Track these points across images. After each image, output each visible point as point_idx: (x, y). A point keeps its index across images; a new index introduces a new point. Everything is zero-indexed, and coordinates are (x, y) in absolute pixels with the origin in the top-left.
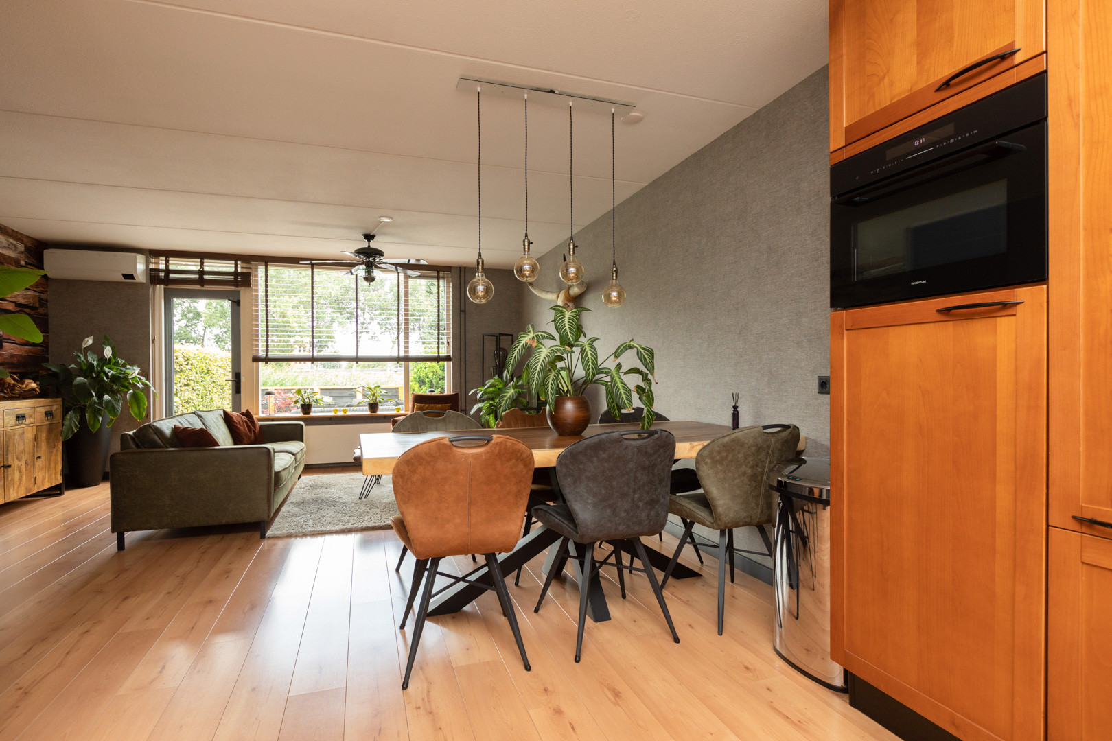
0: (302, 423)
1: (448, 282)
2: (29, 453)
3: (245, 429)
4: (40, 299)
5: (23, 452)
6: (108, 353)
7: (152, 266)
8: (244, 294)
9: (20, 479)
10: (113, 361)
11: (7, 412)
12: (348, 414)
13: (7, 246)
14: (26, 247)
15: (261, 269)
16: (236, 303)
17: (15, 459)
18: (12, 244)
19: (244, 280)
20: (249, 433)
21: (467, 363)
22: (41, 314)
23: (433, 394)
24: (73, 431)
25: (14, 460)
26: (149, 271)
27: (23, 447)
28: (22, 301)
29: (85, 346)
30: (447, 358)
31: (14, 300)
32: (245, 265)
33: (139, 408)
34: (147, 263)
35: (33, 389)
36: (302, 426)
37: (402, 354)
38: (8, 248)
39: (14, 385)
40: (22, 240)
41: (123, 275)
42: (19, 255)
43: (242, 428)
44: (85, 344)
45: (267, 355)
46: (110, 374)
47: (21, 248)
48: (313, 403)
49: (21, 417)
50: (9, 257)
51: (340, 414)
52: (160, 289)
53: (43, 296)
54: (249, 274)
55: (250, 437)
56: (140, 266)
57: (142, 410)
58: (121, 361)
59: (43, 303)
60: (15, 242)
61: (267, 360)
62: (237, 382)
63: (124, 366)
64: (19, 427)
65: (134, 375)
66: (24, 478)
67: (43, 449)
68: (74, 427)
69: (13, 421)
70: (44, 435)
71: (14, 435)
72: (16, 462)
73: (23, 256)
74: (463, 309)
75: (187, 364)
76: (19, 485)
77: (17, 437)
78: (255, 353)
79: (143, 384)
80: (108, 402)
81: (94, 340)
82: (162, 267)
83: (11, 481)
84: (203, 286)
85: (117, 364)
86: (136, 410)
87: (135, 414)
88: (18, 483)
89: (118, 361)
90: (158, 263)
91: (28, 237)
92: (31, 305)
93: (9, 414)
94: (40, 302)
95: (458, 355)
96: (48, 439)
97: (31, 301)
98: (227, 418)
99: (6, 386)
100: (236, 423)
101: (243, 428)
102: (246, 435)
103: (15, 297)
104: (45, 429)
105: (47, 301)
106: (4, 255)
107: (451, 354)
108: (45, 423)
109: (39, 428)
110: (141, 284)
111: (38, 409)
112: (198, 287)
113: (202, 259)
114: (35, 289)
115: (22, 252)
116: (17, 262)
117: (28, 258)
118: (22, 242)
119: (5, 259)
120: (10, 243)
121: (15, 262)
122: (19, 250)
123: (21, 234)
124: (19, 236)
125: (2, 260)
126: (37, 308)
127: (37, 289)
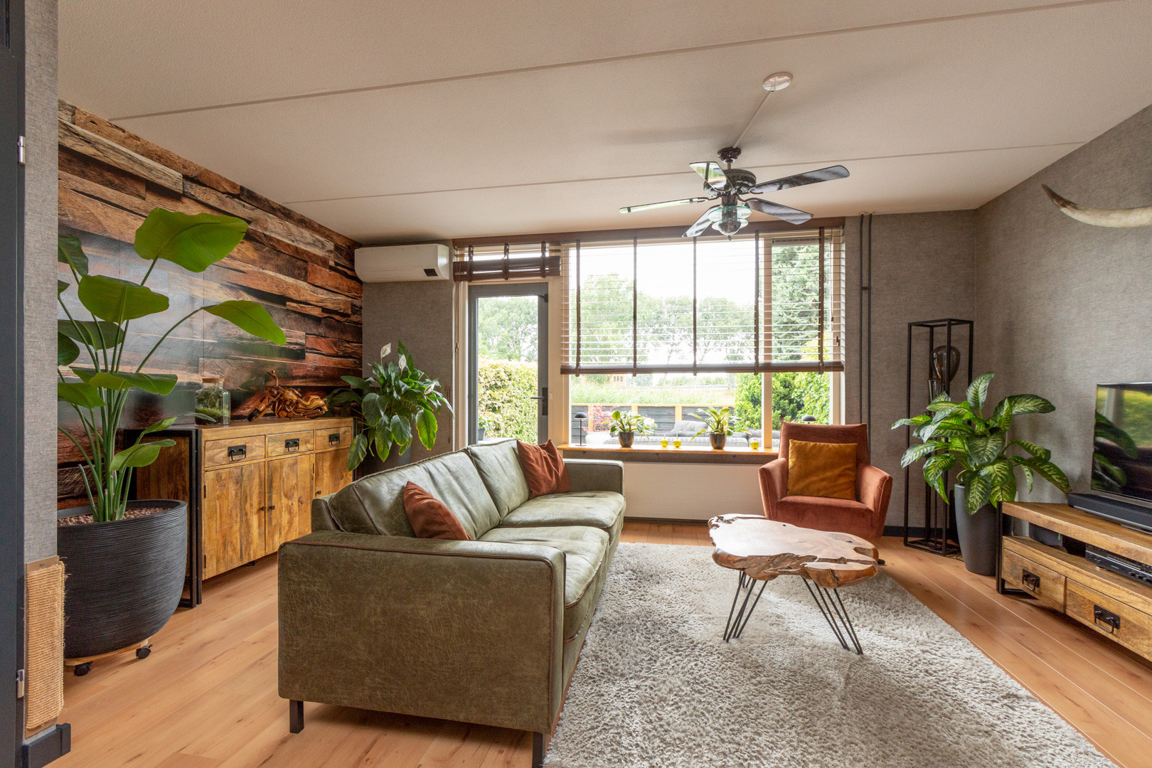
0: (620, 463)
1: (837, 244)
2: (304, 488)
3: (544, 471)
4: (353, 305)
5: (295, 487)
6: (402, 363)
7: (455, 260)
8: (553, 286)
9: (290, 523)
10: (410, 373)
11: (271, 438)
12: (683, 448)
13: (312, 242)
14: (337, 248)
15: (573, 252)
16: (544, 299)
17: (283, 497)
18: (319, 241)
19: (552, 267)
20: (550, 478)
21: (873, 373)
22: (354, 322)
23: (812, 423)
24: (359, 459)
25: (281, 500)
26: (452, 265)
27: (295, 481)
28: (330, 306)
29: (384, 356)
30: (836, 367)
31: (320, 304)
32: (553, 248)
33: (428, 432)
34: (451, 256)
35: (320, 408)
36: (621, 468)
37: (762, 360)
38: (314, 244)
39: (297, 402)
40: (332, 238)
41: (425, 270)
42: (327, 254)
43: (539, 469)
44: (384, 353)
45: (578, 364)
46: (403, 389)
47: (330, 246)
48: (636, 432)
49: (292, 443)
50: (315, 255)
51: (671, 448)
52: (464, 285)
53: (357, 302)
54: (557, 258)
55: (549, 483)
56: (443, 261)
57: (431, 435)
58: (420, 374)
59: (357, 310)
60: (322, 239)
61: (578, 371)
62: (543, 401)
63: (423, 379)
64: (290, 456)
65: (430, 390)
66: (296, 520)
67: (325, 482)
68: (360, 454)
69: (281, 448)
70: (327, 464)
71: (281, 467)
72: (284, 501)
73: (332, 255)
74: (865, 284)
75: (510, 380)
76: (289, 531)
77: (285, 469)
78: (564, 362)
79: (441, 401)
80: (397, 424)
81: (392, 348)
82: (466, 259)
83: (275, 526)
84: (507, 279)
85: (414, 377)
86: (425, 436)
87: (424, 440)
88: (287, 528)
89: (417, 374)
90: (462, 256)
91: (339, 235)
92: (342, 311)
93: (274, 440)
94: (352, 308)
95: (856, 358)
96: (333, 469)
97: (342, 306)
98: (521, 454)
100: (533, 461)
101: (541, 469)
102: (545, 479)
103: (322, 301)
104: (328, 457)
105: (361, 308)
106: (309, 252)
107: (843, 359)
108: (329, 450)
109: (319, 456)
110: (445, 281)
111: (319, 433)
112: (501, 281)
113: (506, 245)
114: (347, 294)
115: (331, 252)
116: (324, 262)
117: (338, 258)
118: (332, 240)
119: (309, 257)
120: (317, 239)
121: (322, 261)
122: (328, 249)
123: (330, 230)
124: (327, 233)
125: (306, 258)
126: (348, 315)
127: (349, 294)
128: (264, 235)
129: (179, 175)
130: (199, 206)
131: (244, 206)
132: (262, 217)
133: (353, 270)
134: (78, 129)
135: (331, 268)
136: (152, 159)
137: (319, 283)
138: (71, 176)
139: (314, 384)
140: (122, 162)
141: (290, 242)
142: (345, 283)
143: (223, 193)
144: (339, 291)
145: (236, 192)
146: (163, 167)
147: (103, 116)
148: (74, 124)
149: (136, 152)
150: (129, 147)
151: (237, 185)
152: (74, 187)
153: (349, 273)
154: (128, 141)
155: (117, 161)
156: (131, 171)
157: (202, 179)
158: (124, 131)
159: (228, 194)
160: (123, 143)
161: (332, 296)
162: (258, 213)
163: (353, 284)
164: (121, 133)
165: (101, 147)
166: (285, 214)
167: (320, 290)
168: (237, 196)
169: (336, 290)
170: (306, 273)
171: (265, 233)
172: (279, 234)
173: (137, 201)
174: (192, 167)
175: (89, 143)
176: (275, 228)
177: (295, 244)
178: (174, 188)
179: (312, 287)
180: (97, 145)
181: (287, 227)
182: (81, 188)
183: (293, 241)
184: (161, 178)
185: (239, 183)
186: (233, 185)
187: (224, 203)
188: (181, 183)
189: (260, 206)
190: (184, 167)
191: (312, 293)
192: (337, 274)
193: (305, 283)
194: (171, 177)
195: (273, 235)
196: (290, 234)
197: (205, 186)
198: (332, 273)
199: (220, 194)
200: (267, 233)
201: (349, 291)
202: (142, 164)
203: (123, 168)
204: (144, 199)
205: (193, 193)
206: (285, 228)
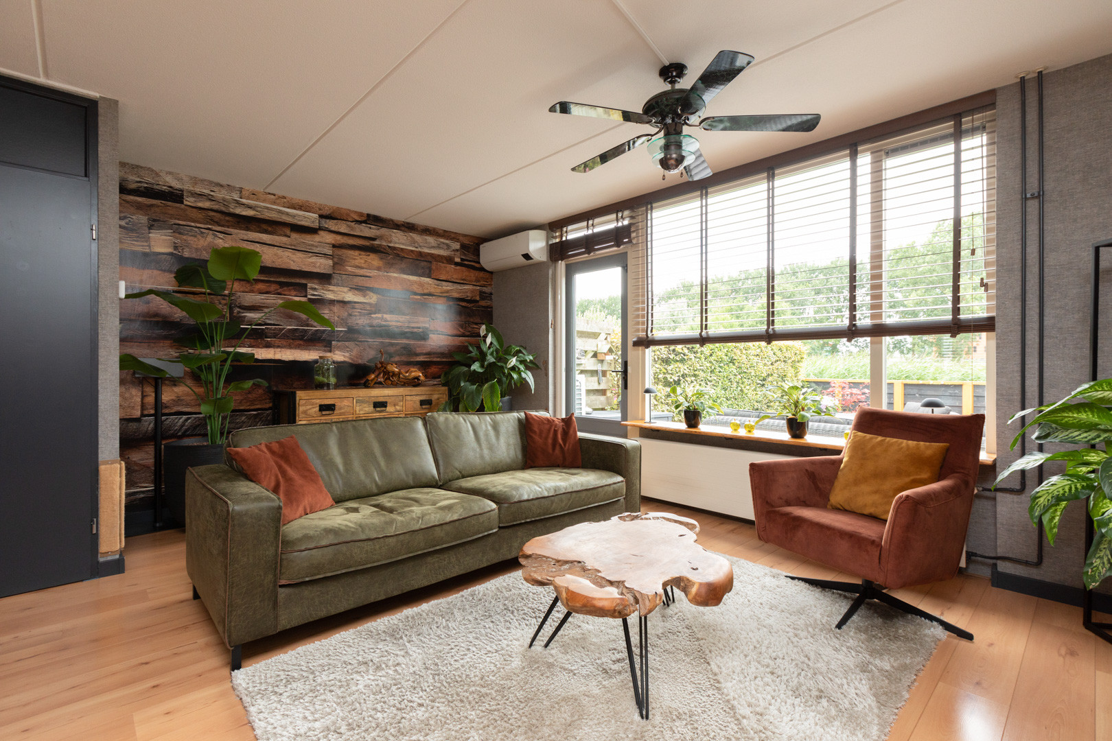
4: (481, 293)
7: (554, 241)
11: (359, 400)
13: (436, 245)
14: (463, 246)
16: (625, 268)
18: (444, 243)
21: (1050, 334)
22: (484, 307)
26: (550, 247)
28: (458, 296)
30: (986, 325)
31: (445, 294)
32: (629, 214)
34: (547, 239)
38: (438, 247)
39: (399, 374)
41: (522, 255)
42: (453, 253)
47: (456, 246)
49: (380, 405)
50: (439, 255)
52: (561, 265)
53: (486, 289)
54: (631, 225)
56: (538, 245)
59: (486, 296)
60: (447, 242)
61: (647, 342)
69: (368, 408)
73: (458, 253)
74: (1034, 190)
91: (465, 236)
92: (469, 298)
93: (365, 402)
94: (480, 295)
97: (469, 294)
99: (391, 374)
103: (447, 292)
105: (489, 294)
106: (433, 254)
110: (541, 263)
111: (412, 398)
113: (588, 220)
114: (475, 283)
115: (457, 250)
116: (449, 260)
117: (465, 255)
118: (457, 240)
119: (433, 258)
120: (441, 242)
121: (447, 260)
122: (453, 248)
123: (456, 233)
124: (453, 236)
125: (429, 258)
126: (476, 301)
127: (478, 284)
128: (389, 246)
129: (316, 216)
130: (332, 234)
131: (370, 228)
132: (387, 233)
133: (479, 263)
134: (244, 201)
135: (457, 264)
136: (295, 209)
137: (444, 278)
138: (239, 231)
139: (438, 360)
140: (274, 215)
141: (414, 249)
142: (473, 275)
143: (352, 222)
144: (465, 282)
145: (363, 219)
146: (303, 213)
147: (259, 189)
148: (241, 198)
149: (284, 207)
150: (278, 205)
151: (363, 214)
152: (242, 238)
153: (477, 265)
154: (278, 201)
155: (270, 216)
156: (280, 220)
157: (336, 215)
158: (274, 195)
159: (357, 221)
160: (274, 203)
161: (459, 287)
162: (384, 231)
163: (481, 274)
164: (273, 197)
165: (259, 209)
166: (409, 227)
167: (444, 283)
168: (365, 222)
169: (462, 282)
170: (430, 271)
171: (390, 245)
172: (403, 244)
173: (284, 239)
174: (326, 208)
175: (251, 208)
176: (399, 240)
177: (419, 249)
178: (312, 225)
179: (436, 281)
180: (256, 208)
181: (411, 237)
182: (246, 238)
183: (416, 248)
184: (302, 220)
185: (366, 211)
186: (361, 214)
187: (352, 229)
188: (318, 221)
189: (385, 226)
190: (320, 209)
191: (436, 286)
192: (464, 268)
193: (428, 279)
194: (310, 219)
195: (397, 246)
196: (414, 242)
197: (337, 219)
198: (458, 268)
199: (349, 223)
200: (392, 245)
201: (478, 280)
202: (287, 214)
203: (274, 219)
204: (289, 237)
205: (327, 226)
206: (409, 238)
